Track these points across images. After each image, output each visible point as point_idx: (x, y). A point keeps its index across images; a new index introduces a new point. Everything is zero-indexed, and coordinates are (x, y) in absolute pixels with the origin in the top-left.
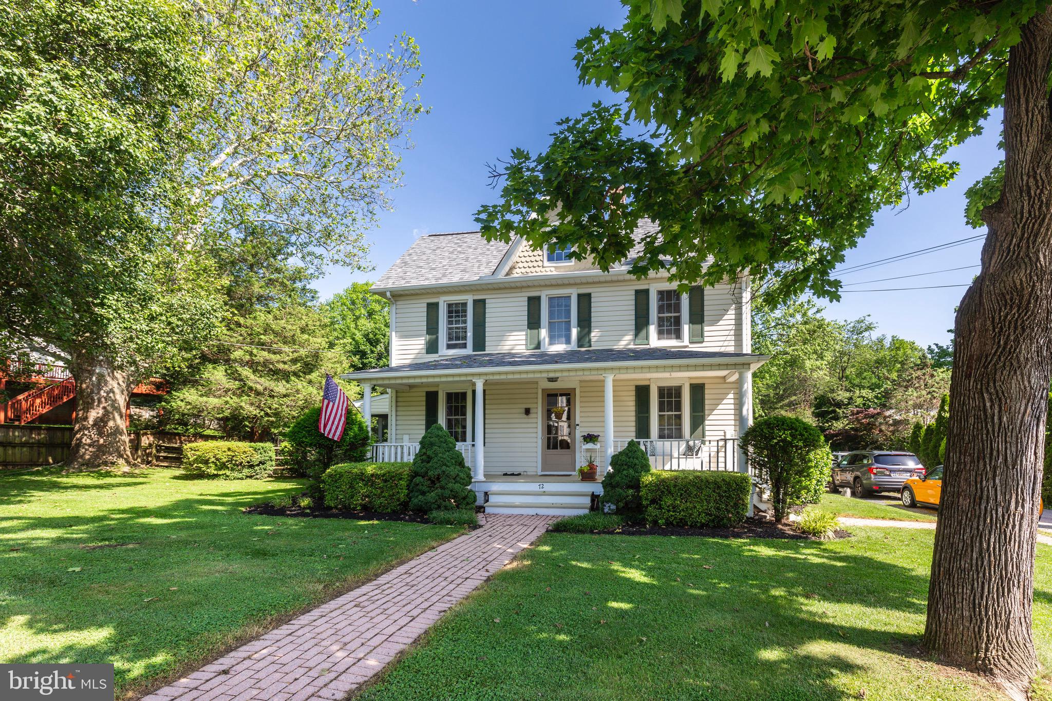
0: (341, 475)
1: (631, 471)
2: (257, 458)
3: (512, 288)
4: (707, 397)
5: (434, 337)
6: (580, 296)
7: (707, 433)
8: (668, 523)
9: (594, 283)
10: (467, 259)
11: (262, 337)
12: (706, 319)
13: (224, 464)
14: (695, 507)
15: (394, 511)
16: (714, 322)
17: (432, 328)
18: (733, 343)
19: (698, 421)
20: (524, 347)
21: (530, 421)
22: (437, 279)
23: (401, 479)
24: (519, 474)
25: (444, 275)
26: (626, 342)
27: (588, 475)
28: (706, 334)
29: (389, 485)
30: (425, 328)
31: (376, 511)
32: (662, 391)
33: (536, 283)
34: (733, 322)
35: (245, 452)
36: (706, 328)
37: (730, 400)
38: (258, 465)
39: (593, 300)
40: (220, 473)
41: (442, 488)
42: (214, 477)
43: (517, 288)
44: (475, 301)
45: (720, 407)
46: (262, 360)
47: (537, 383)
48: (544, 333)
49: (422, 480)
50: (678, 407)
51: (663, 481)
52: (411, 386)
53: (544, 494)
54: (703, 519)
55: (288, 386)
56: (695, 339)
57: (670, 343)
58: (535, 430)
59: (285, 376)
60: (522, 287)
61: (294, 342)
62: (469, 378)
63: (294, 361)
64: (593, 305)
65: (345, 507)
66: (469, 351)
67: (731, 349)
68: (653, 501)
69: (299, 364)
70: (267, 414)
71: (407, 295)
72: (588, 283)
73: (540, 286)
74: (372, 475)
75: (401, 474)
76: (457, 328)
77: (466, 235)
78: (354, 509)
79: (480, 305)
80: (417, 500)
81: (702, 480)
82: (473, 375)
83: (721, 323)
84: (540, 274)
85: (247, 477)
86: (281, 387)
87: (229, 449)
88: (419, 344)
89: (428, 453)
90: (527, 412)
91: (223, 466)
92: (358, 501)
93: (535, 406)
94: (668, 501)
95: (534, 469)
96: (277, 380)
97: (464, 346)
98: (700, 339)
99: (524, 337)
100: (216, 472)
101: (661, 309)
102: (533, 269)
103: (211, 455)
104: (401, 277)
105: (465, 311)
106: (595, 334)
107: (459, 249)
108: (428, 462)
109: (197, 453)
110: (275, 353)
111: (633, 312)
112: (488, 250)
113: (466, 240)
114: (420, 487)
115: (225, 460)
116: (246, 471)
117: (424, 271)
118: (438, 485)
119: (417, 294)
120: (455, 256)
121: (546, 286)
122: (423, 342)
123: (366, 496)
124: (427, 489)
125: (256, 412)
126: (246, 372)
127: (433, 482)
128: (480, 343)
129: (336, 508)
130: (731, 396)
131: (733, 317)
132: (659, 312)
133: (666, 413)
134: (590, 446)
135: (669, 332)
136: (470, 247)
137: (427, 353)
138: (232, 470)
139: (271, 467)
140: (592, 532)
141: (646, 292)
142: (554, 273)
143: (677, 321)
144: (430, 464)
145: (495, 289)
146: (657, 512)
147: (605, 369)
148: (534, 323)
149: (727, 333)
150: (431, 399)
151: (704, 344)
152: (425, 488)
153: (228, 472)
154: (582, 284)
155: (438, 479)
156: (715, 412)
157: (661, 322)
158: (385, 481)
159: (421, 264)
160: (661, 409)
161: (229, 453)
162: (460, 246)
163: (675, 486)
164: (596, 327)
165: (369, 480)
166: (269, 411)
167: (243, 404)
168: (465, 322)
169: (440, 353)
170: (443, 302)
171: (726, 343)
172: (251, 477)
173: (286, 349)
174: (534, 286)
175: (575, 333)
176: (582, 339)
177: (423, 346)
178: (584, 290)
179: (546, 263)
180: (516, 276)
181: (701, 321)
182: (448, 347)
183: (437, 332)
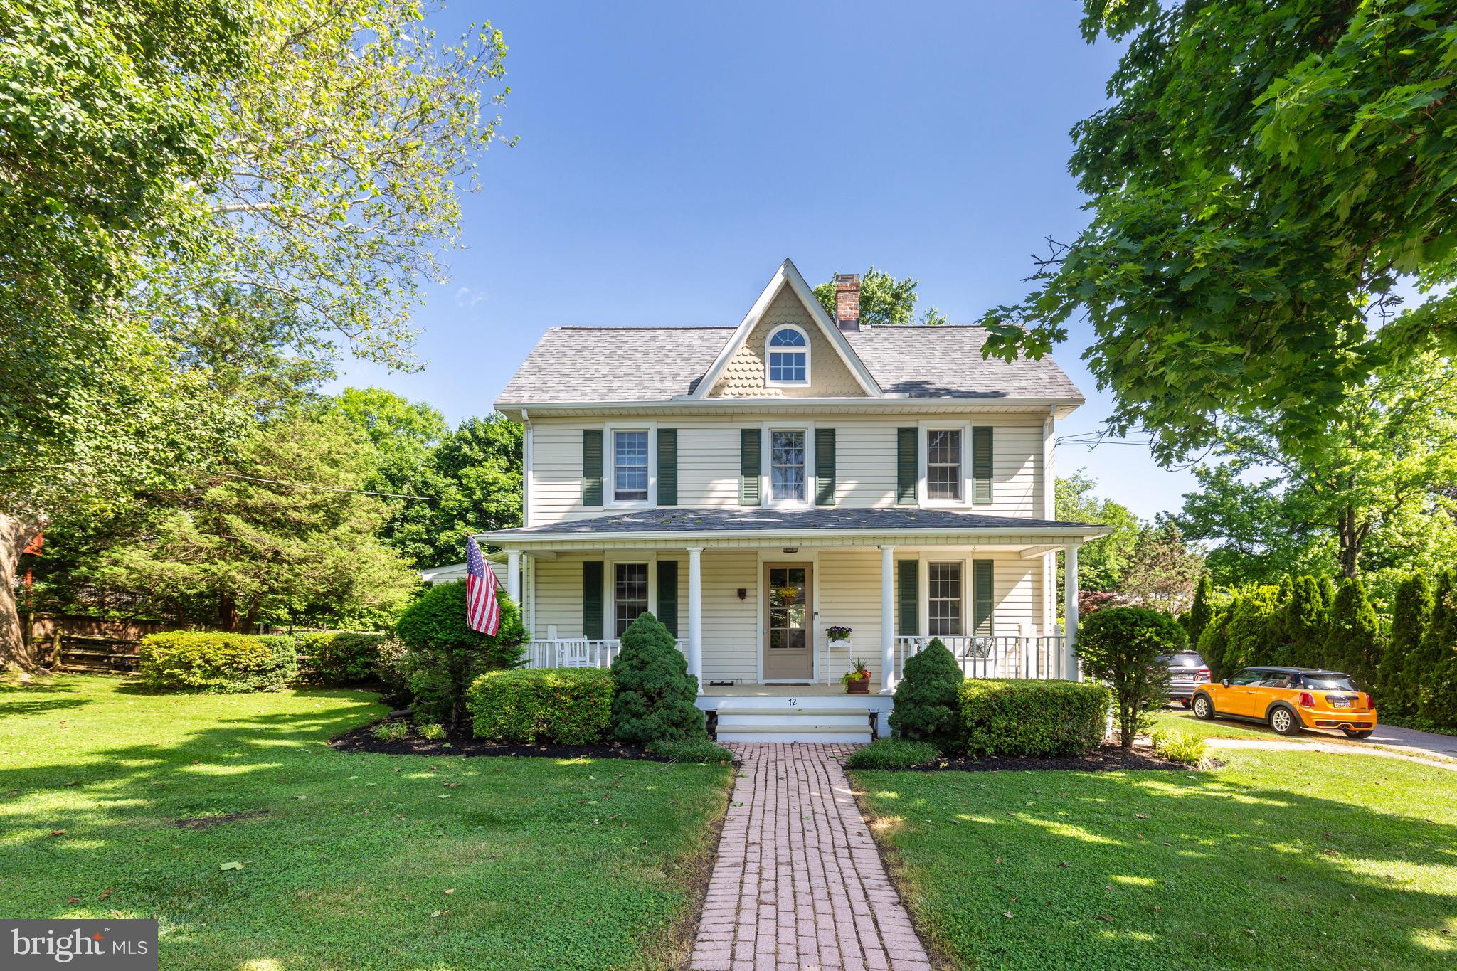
0: (502, 689)
1: (943, 681)
2: (272, 658)
3: (717, 415)
4: (996, 578)
5: (596, 481)
6: (819, 432)
7: (996, 627)
8: (999, 752)
9: (839, 415)
10: (638, 368)
11: (259, 467)
12: (995, 472)
13: (218, 668)
14: (1037, 730)
15: (588, 742)
16: (1007, 477)
17: (592, 467)
18: (1030, 507)
19: (984, 609)
20: (736, 501)
21: (745, 607)
22: (601, 395)
23: (602, 695)
24: (732, 684)
25: (610, 390)
26: (887, 501)
27: (857, 685)
28: (995, 493)
29: (583, 702)
30: (581, 467)
31: (559, 743)
32: (934, 570)
33: (756, 411)
34: (1031, 478)
35: (253, 650)
36: (995, 486)
37: (1026, 583)
38: (273, 670)
39: (837, 438)
40: (212, 682)
41: (667, 707)
42: (200, 689)
43: (725, 415)
44: (660, 432)
45: (1014, 592)
46: (260, 504)
47: (756, 553)
48: (766, 483)
49: (635, 696)
50: (956, 590)
51: (995, 695)
52: (559, 554)
53: (800, 712)
54: (1047, 745)
55: (303, 545)
56: (981, 500)
57: (944, 503)
58: (753, 621)
59: (300, 530)
60: (733, 415)
61: (312, 477)
62: (681, 545)
63: (315, 508)
64: (837, 446)
65: (507, 737)
66: (651, 503)
67: (1029, 515)
68: (980, 723)
69: (322, 513)
70: (272, 590)
71: (551, 416)
72: (831, 415)
73: (760, 414)
74: (555, 689)
75: (602, 687)
76: (631, 469)
77: (623, 332)
78: (524, 741)
79: (668, 439)
80: (629, 726)
81: (1047, 694)
82: (686, 540)
83: (1015, 478)
84: (759, 397)
85: (256, 688)
86: (293, 548)
87: (227, 645)
88: (574, 490)
89: (641, 655)
90: (742, 594)
91: (217, 672)
92: (530, 730)
93: (753, 585)
94: (1000, 722)
95: (754, 676)
96: (287, 536)
97: (643, 496)
98: (987, 500)
99: (736, 487)
100: (204, 682)
101: (932, 456)
102: (749, 390)
103: (196, 654)
104: (540, 389)
105: (645, 445)
106: (844, 488)
107: (619, 352)
108: (641, 669)
109: (173, 652)
110: (282, 494)
111: (895, 459)
112: (667, 356)
113: (626, 339)
114: (633, 707)
115: (220, 662)
116: (254, 680)
117: (574, 382)
118: (659, 703)
119: (568, 416)
120: (617, 363)
121: (769, 415)
122: (578, 488)
123: (544, 721)
124: (644, 709)
125: (255, 585)
126: (235, 522)
127: (651, 699)
128: (668, 492)
129: (493, 740)
130: (1028, 577)
131: (1032, 471)
132: (930, 461)
133: (939, 599)
134: (839, 643)
135: (943, 488)
136: (636, 350)
137: (586, 504)
138: (232, 677)
139: (292, 672)
140: (908, 767)
141: (914, 432)
142: (782, 397)
143: (954, 474)
144: (646, 672)
145: (691, 415)
146: (985, 737)
147: (885, 538)
148: (750, 467)
149: (1023, 493)
150: (593, 573)
151: (992, 507)
152: (640, 708)
153: (225, 682)
154: (822, 415)
155: (659, 694)
156: (1007, 599)
157: (932, 473)
158: (576, 698)
159: (567, 371)
160: (933, 593)
161: (228, 651)
162: (620, 348)
163: (1011, 702)
164: (844, 476)
165: (549, 698)
166: (276, 584)
167: (234, 573)
168: (645, 460)
169: (606, 506)
170: (609, 430)
171: (1022, 507)
172: (261, 689)
173: (301, 487)
174: (751, 414)
175: (812, 485)
176: (825, 494)
177: (578, 495)
178: (825, 425)
179: (769, 383)
180: (725, 397)
181: (989, 475)
182: (619, 496)
183: (601, 475)
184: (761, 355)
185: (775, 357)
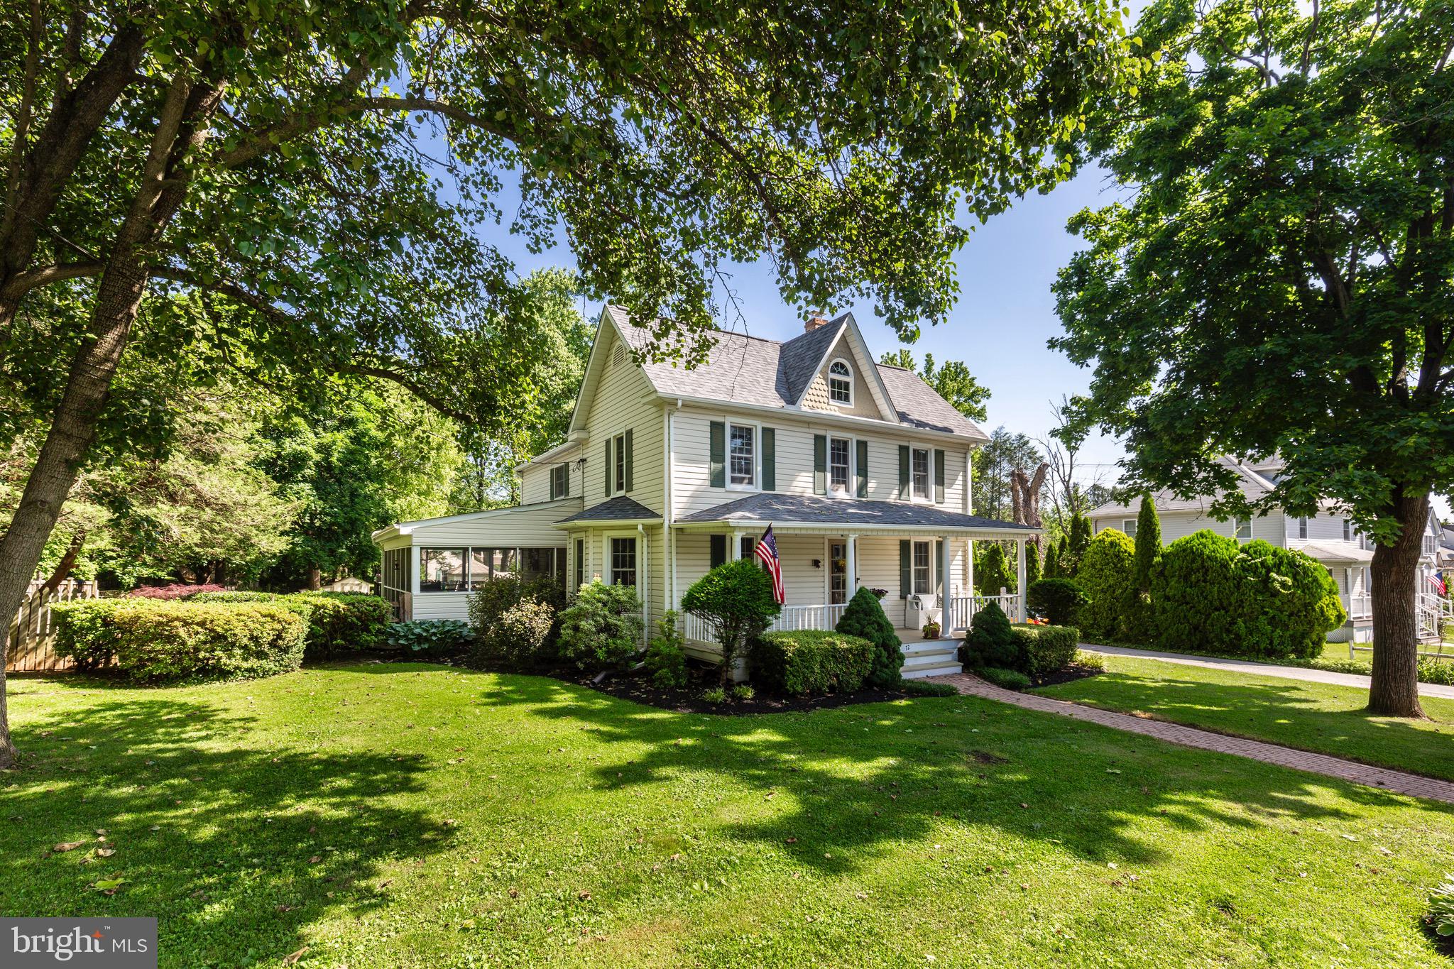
3: (799, 422)
5: (720, 466)
6: (858, 442)
9: (871, 431)
12: (945, 481)
16: (951, 485)
17: (717, 454)
18: (961, 505)
20: (812, 491)
26: (893, 497)
28: (946, 495)
30: (709, 453)
34: (961, 486)
36: (946, 490)
39: (870, 448)
43: (805, 423)
44: (764, 429)
48: (828, 477)
50: (926, 561)
56: (939, 499)
57: (922, 501)
64: (869, 454)
66: (757, 488)
67: (960, 511)
73: (825, 425)
76: (740, 458)
79: (770, 435)
83: (954, 486)
84: (826, 412)
88: (701, 473)
97: (752, 482)
99: (812, 479)
101: (916, 467)
105: (752, 438)
106: (872, 485)
111: (898, 466)
119: (697, 408)
121: (831, 426)
122: (707, 471)
128: (769, 481)
131: (962, 481)
132: (915, 470)
135: (922, 490)
137: (712, 485)
141: (907, 449)
142: (837, 414)
143: (926, 482)
145: (787, 421)
148: (819, 466)
149: (957, 496)
150: (717, 541)
151: (943, 505)
157: (916, 480)
164: (873, 478)
168: (752, 452)
169: (727, 488)
170: (728, 423)
171: (957, 505)
175: (854, 481)
176: (862, 489)
177: (706, 476)
178: (862, 438)
179: (831, 402)
180: (804, 409)
181: (942, 484)
182: (734, 480)
183: (723, 461)
184: (825, 379)
185: (833, 382)
